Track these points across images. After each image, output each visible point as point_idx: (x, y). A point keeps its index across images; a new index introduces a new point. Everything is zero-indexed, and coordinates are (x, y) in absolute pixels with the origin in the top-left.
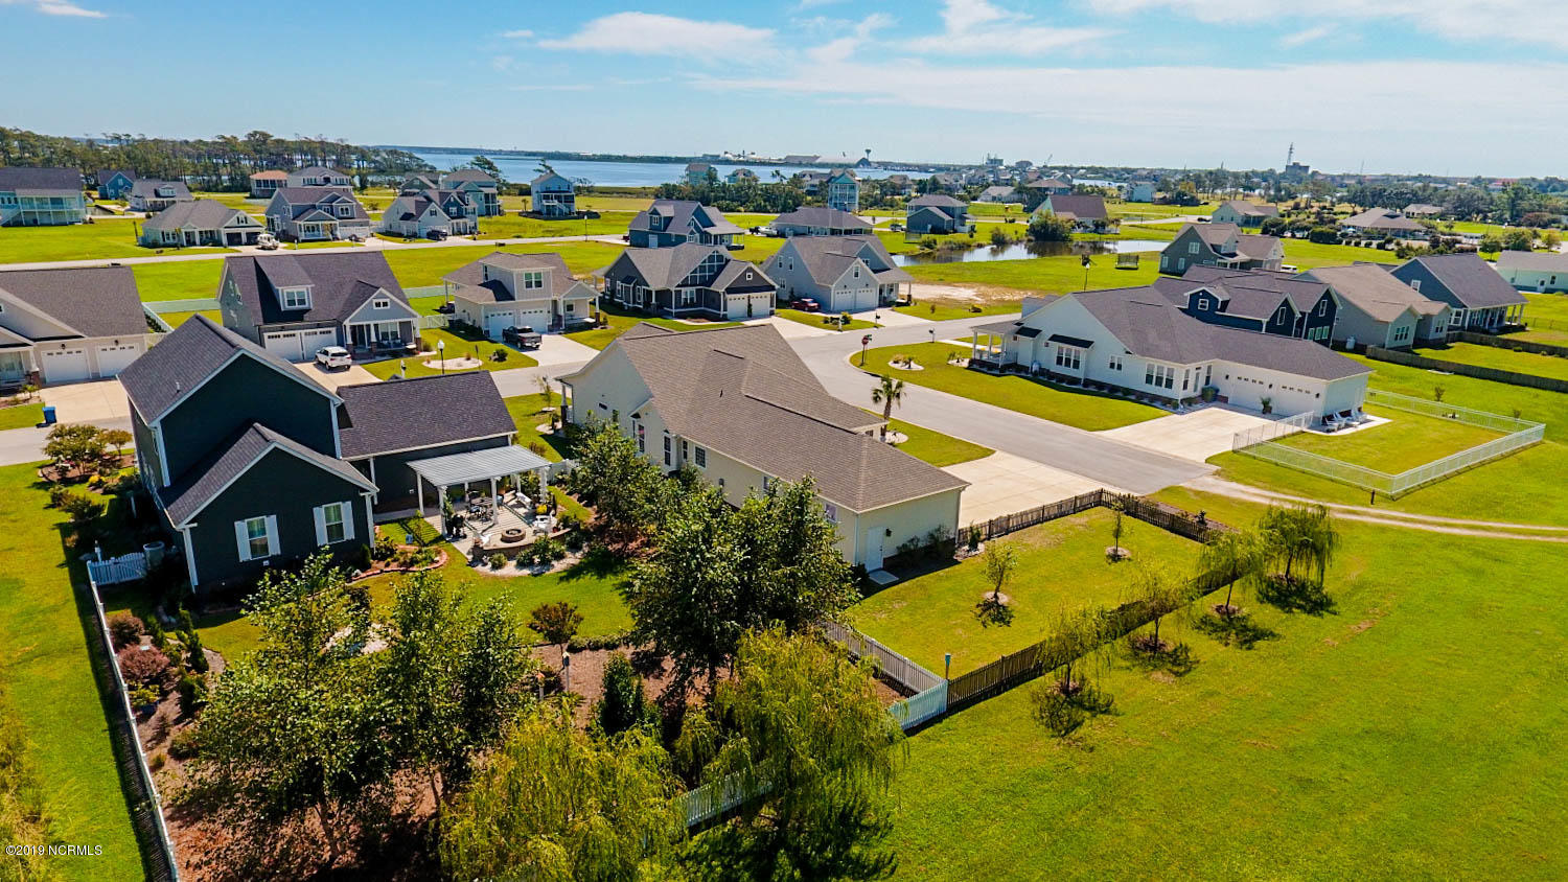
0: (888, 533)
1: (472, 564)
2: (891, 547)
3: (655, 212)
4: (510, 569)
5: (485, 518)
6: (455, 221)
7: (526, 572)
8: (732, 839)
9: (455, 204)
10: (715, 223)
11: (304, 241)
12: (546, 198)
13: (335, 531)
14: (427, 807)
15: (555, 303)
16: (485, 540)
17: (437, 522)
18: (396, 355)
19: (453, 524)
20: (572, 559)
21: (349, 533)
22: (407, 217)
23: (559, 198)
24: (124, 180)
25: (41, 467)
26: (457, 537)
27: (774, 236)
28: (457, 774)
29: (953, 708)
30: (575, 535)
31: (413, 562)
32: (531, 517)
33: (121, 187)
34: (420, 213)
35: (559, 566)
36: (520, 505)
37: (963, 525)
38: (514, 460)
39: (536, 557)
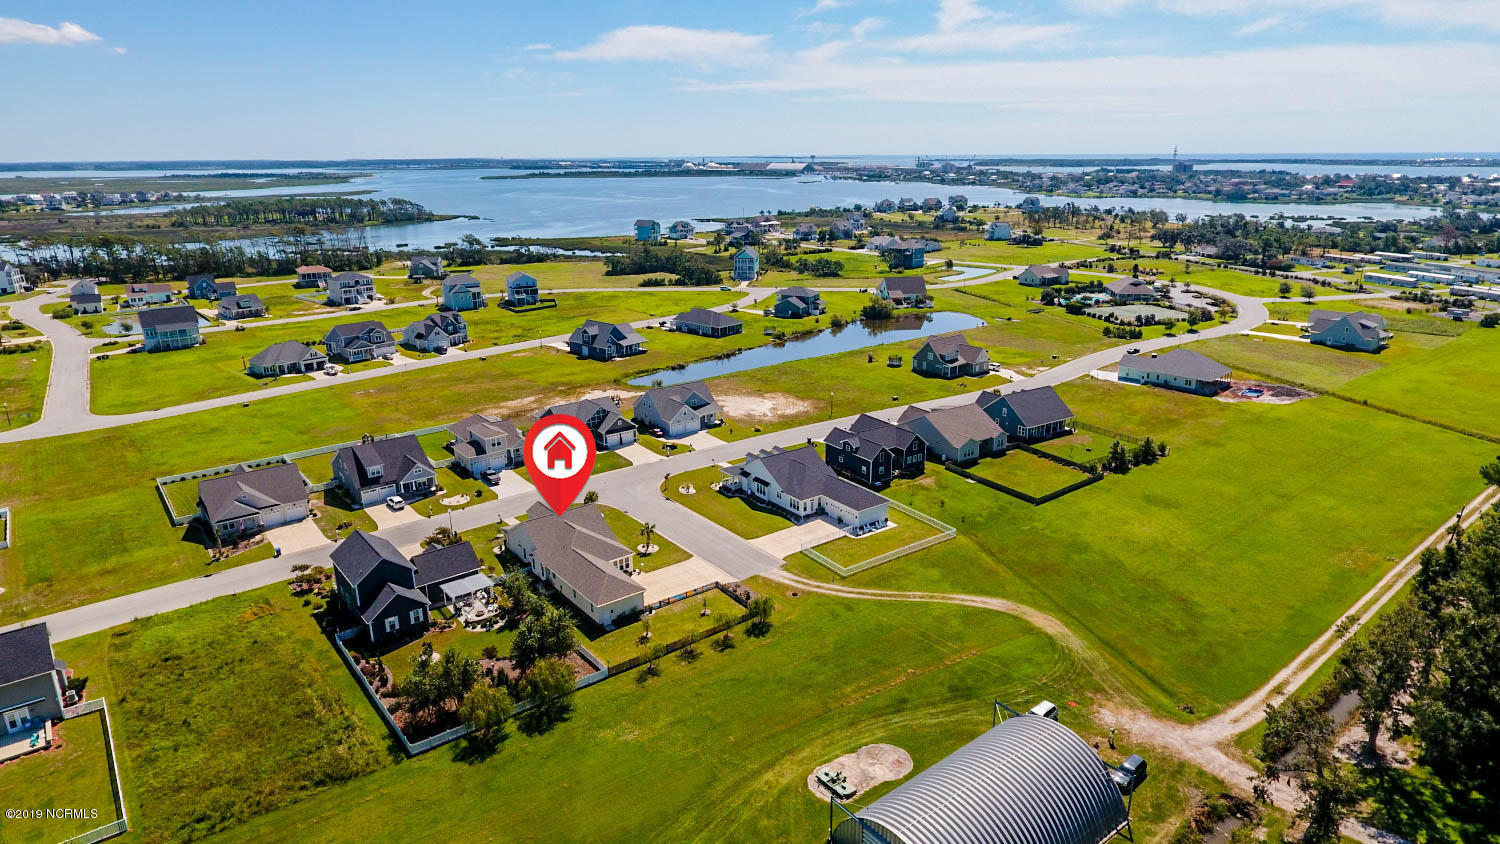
0: (612, 612)
1: (465, 627)
2: (614, 616)
3: (585, 332)
4: (479, 628)
5: (469, 605)
6: (451, 337)
7: (484, 629)
8: (533, 714)
9: (452, 324)
10: (627, 335)
11: (353, 363)
12: (518, 293)
13: (417, 618)
14: (454, 708)
15: (509, 451)
16: (469, 617)
17: (451, 608)
18: (426, 496)
19: (458, 610)
20: (501, 623)
21: (422, 619)
22: (419, 336)
23: (527, 292)
24: (208, 283)
25: (290, 584)
26: (459, 616)
27: (674, 331)
28: (461, 698)
29: (610, 676)
30: (503, 612)
31: (445, 627)
32: (487, 604)
33: (205, 289)
34: (428, 334)
35: (496, 626)
36: (484, 598)
37: (646, 604)
38: (481, 581)
39: (487, 623)
